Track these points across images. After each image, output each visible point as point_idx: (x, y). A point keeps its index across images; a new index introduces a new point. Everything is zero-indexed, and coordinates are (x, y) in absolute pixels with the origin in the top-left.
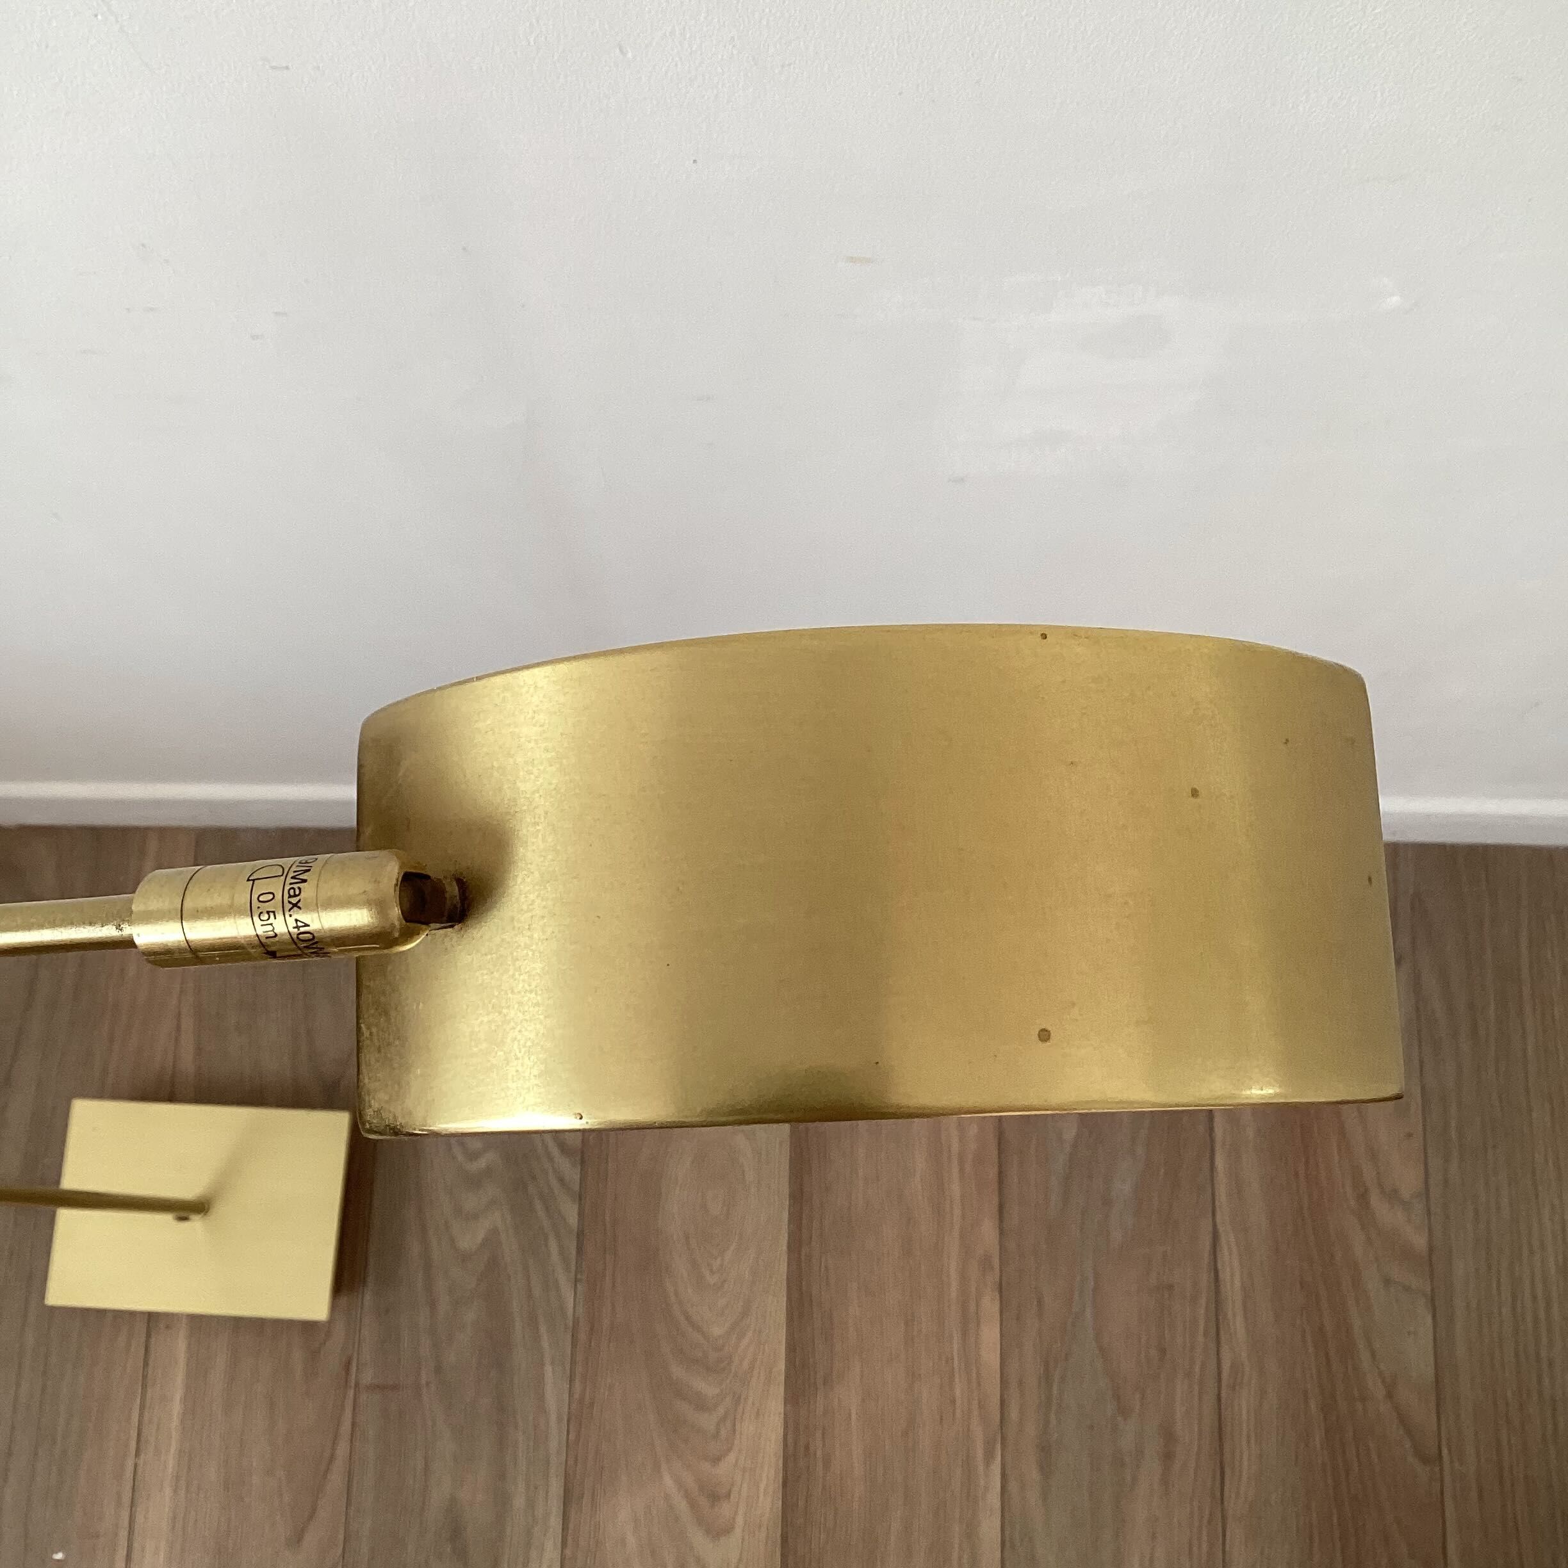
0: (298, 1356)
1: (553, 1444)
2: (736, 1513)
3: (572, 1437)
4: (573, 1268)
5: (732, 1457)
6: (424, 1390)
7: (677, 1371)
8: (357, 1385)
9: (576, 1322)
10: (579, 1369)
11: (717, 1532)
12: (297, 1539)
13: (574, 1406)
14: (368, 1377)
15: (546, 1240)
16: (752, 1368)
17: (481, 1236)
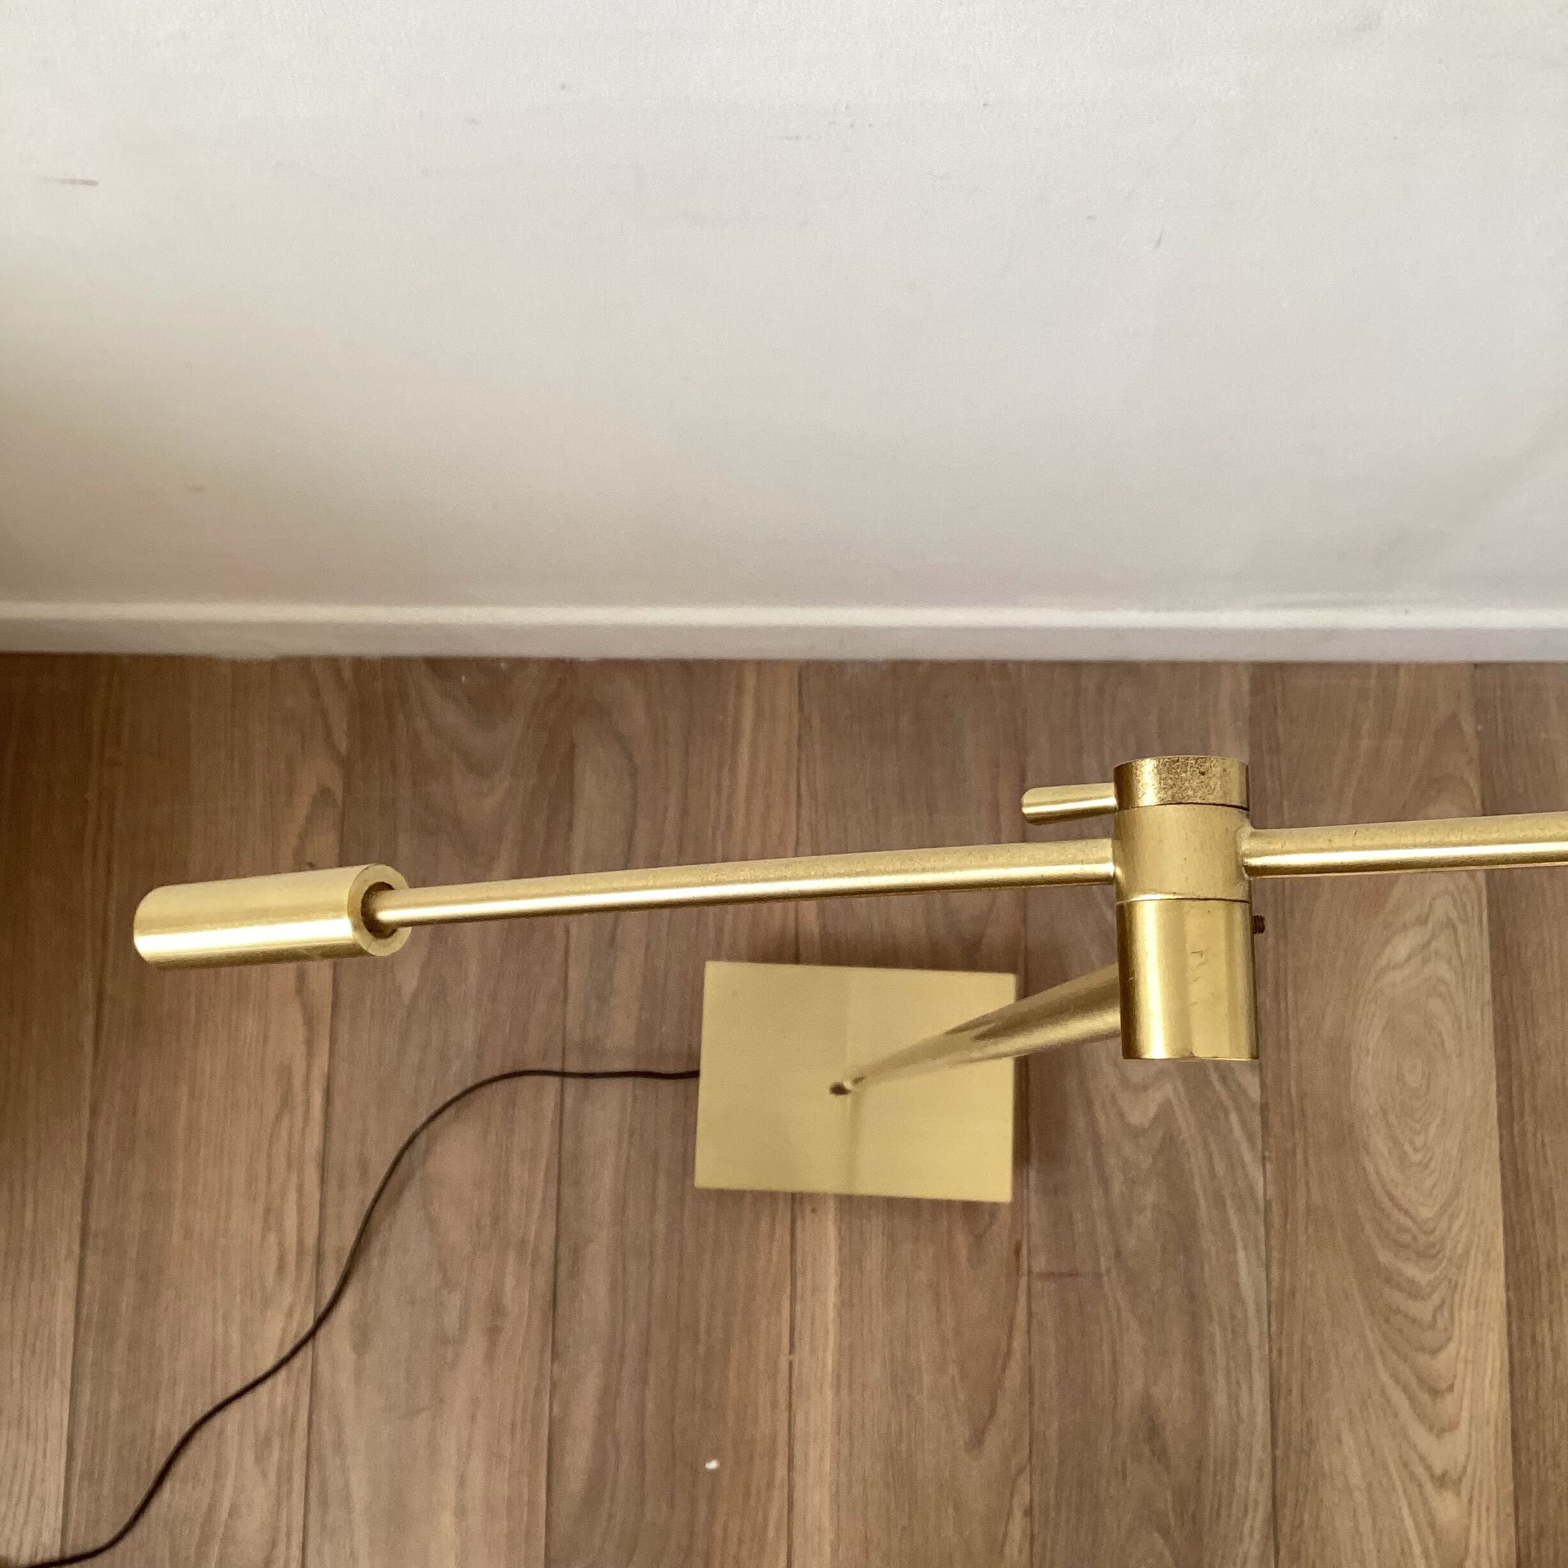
0: (962, 1241)
1: (1254, 1336)
2: (1461, 1408)
3: (1274, 1328)
4: (1260, 1147)
5: (1452, 1347)
6: (1105, 1279)
7: (1385, 1257)
8: (1030, 1273)
9: (1268, 1203)
10: (1275, 1254)
11: (1441, 1430)
12: (977, 1439)
13: (1274, 1296)
14: (1041, 1263)
15: (1226, 1113)
16: (1467, 1252)
17: (1153, 1110)
